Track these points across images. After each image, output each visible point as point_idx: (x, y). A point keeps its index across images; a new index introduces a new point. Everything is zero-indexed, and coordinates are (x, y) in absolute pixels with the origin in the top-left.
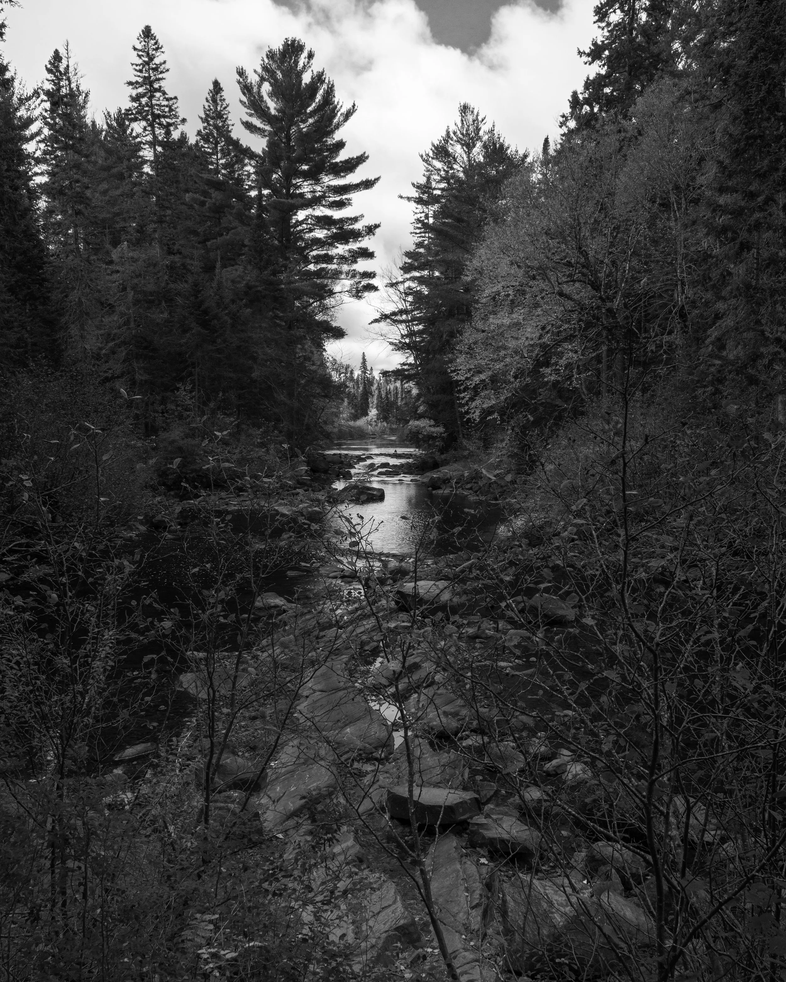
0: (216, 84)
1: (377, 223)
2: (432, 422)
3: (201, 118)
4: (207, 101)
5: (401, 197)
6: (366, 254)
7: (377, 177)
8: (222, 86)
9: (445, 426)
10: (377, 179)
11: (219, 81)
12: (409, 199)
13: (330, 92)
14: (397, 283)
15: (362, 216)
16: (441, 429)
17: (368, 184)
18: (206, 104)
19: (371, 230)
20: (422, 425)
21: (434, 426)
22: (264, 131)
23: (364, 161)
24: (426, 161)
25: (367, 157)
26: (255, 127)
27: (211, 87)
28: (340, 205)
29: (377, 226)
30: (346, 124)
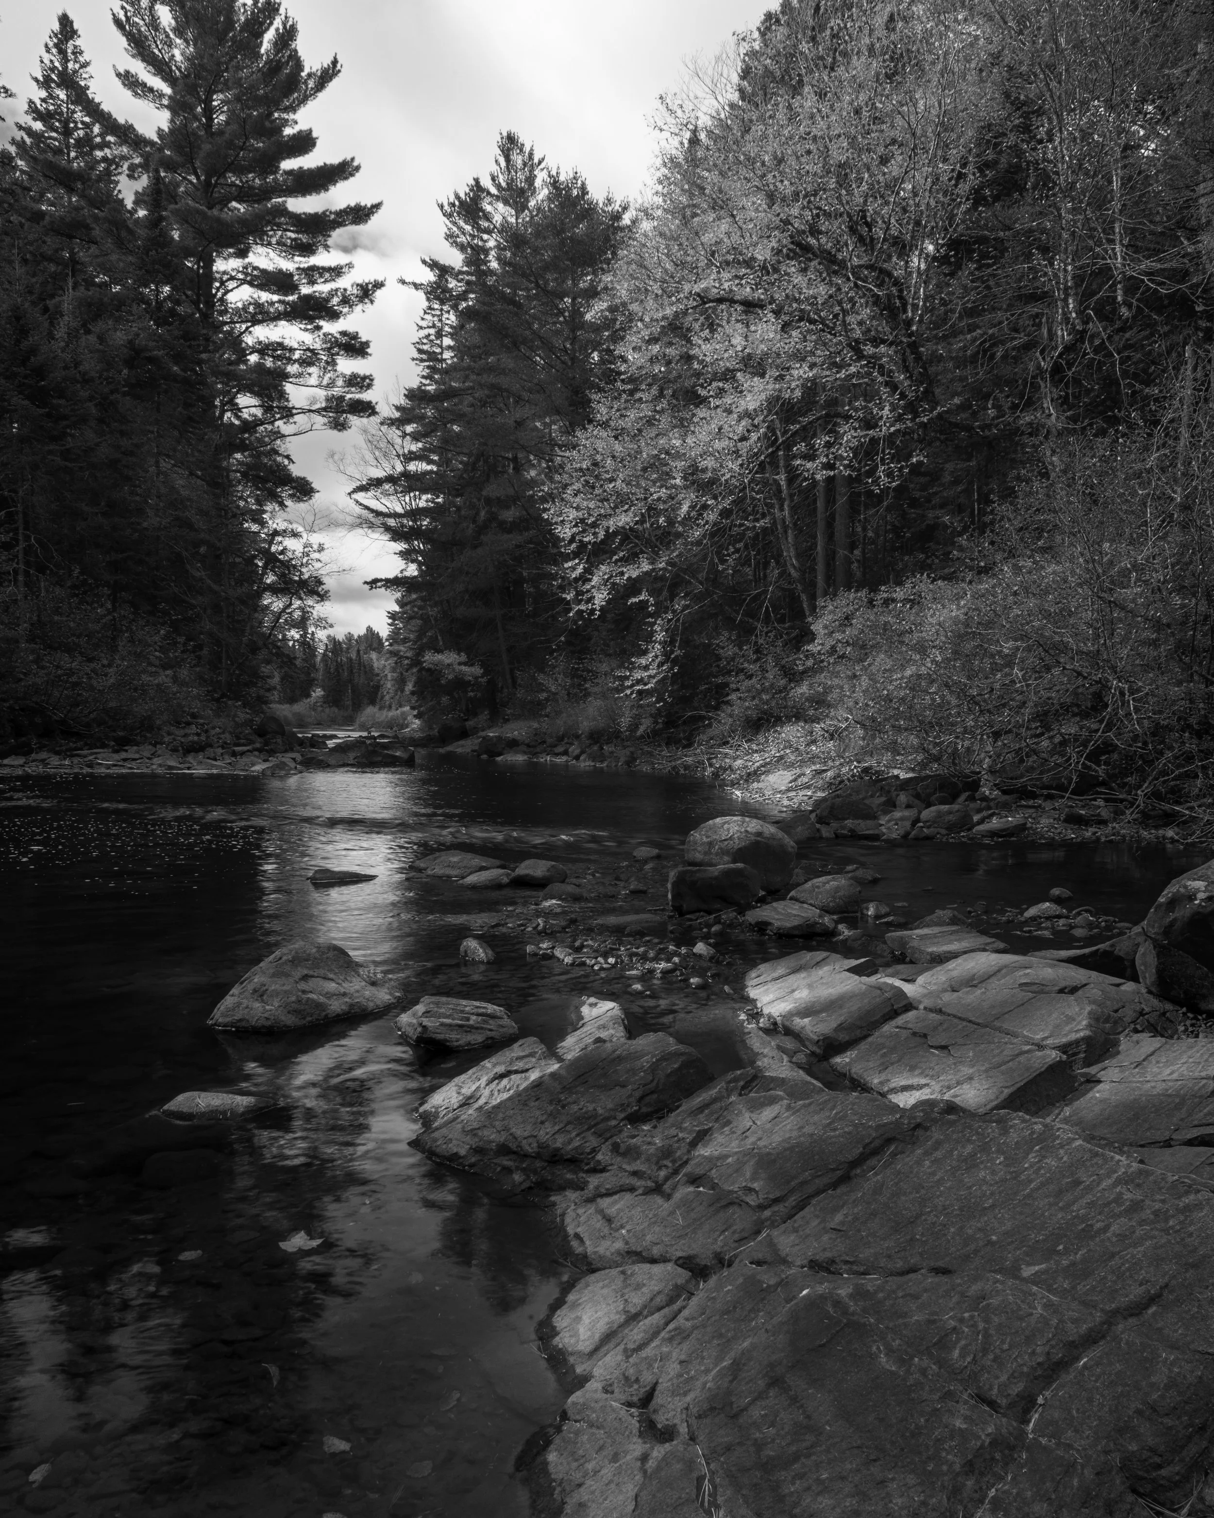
0: (65, 21)
1: (381, 279)
2: (463, 657)
3: (36, 80)
4: (48, 50)
5: (403, 282)
6: (357, 348)
7: (375, 201)
8: (76, 26)
9: (483, 665)
11: (72, 16)
12: (416, 286)
13: (288, 35)
15: (350, 267)
16: (477, 670)
17: (360, 214)
18: (47, 58)
19: (366, 292)
20: (447, 661)
21: (465, 664)
22: (161, 95)
23: (352, 175)
24: (449, 216)
25: (358, 168)
26: (144, 85)
27: (56, 27)
28: (309, 248)
29: (380, 285)
30: (321, 95)
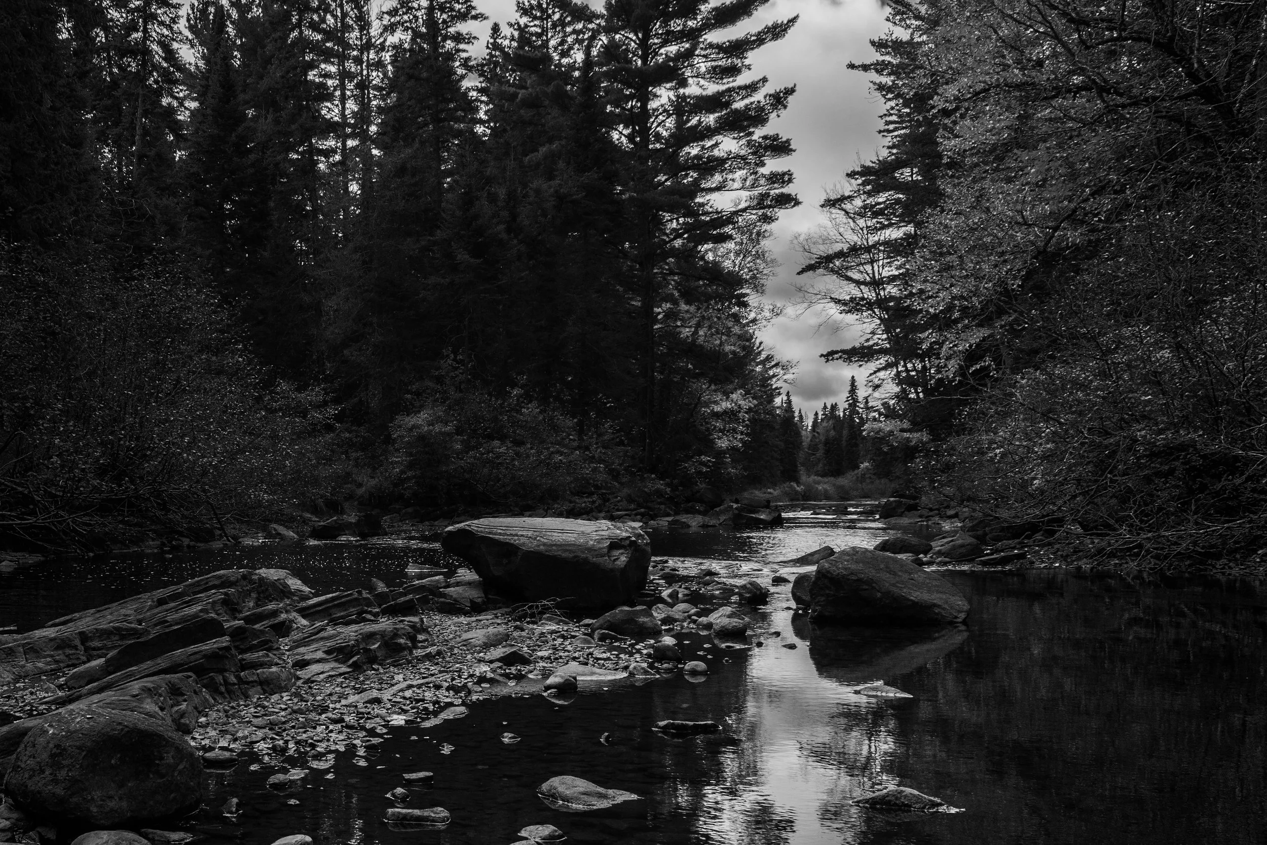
1: (790, 86)
6: (780, 147)
7: (792, 16)
10: (793, 20)
12: (865, 67)
14: (843, 199)
15: (765, 80)
16: (924, 436)
17: (777, 31)
19: (779, 100)
28: (733, 71)
29: (790, 91)
